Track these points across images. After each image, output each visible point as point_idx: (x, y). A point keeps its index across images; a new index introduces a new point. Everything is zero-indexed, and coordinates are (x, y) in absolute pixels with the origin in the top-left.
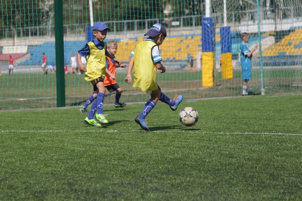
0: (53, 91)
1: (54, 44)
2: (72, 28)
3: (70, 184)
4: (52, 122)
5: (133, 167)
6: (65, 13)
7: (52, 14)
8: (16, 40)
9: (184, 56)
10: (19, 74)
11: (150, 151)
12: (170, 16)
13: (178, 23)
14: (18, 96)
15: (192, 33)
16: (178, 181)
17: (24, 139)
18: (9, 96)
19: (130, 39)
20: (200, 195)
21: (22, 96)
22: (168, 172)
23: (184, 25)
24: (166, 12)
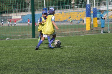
0: (31, 32)
1: (31, 15)
2: (38, 9)
3: (38, 66)
4: (31, 44)
5: (61, 60)
6: (35, 4)
7: (30, 4)
8: (17, 14)
9: (79, 19)
10: (18, 26)
11: (67, 54)
12: (74, 4)
13: (77, 7)
14: (18, 34)
15: (82, 10)
16: (78, 65)
17: (20, 50)
18: (15, 34)
19: (59, 13)
20: (86, 70)
21: (20, 34)
22: (74, 62)
23: (79, 7)
24: (72, 3)
